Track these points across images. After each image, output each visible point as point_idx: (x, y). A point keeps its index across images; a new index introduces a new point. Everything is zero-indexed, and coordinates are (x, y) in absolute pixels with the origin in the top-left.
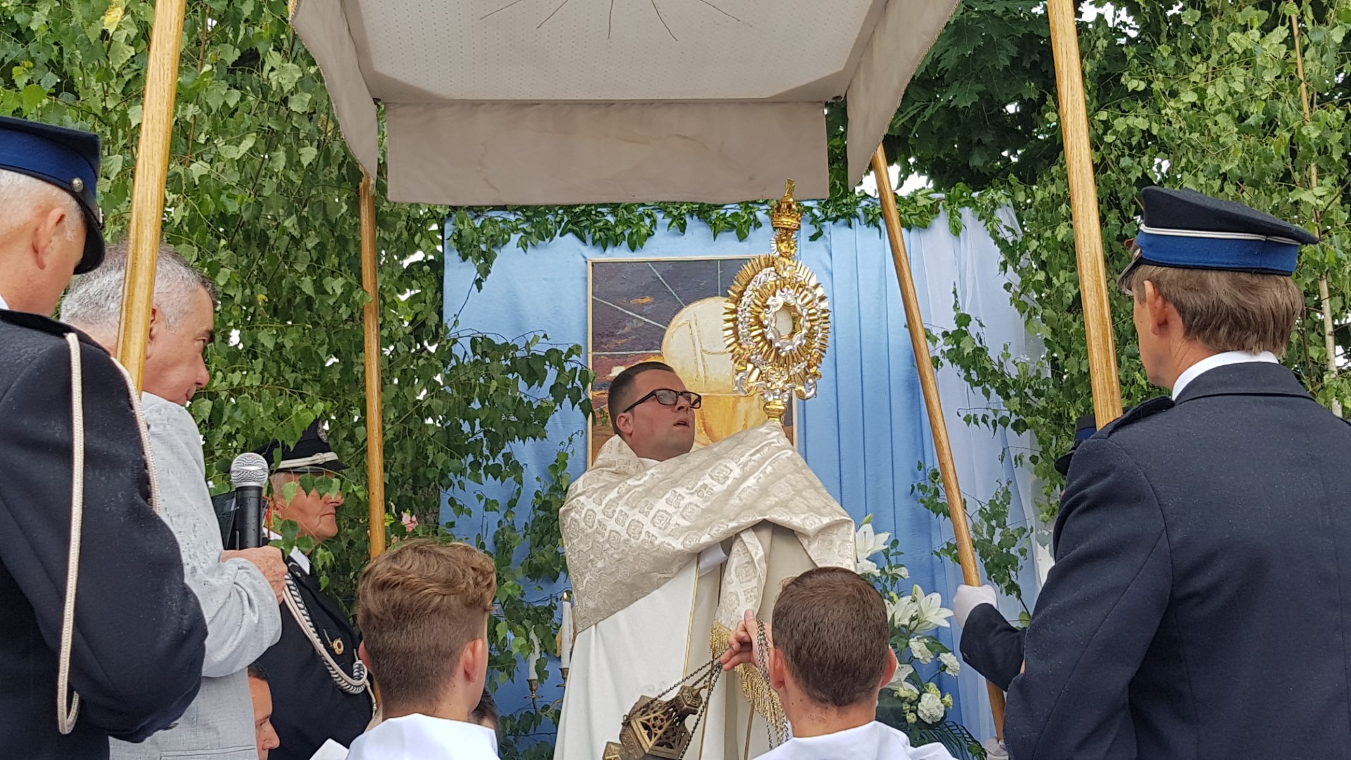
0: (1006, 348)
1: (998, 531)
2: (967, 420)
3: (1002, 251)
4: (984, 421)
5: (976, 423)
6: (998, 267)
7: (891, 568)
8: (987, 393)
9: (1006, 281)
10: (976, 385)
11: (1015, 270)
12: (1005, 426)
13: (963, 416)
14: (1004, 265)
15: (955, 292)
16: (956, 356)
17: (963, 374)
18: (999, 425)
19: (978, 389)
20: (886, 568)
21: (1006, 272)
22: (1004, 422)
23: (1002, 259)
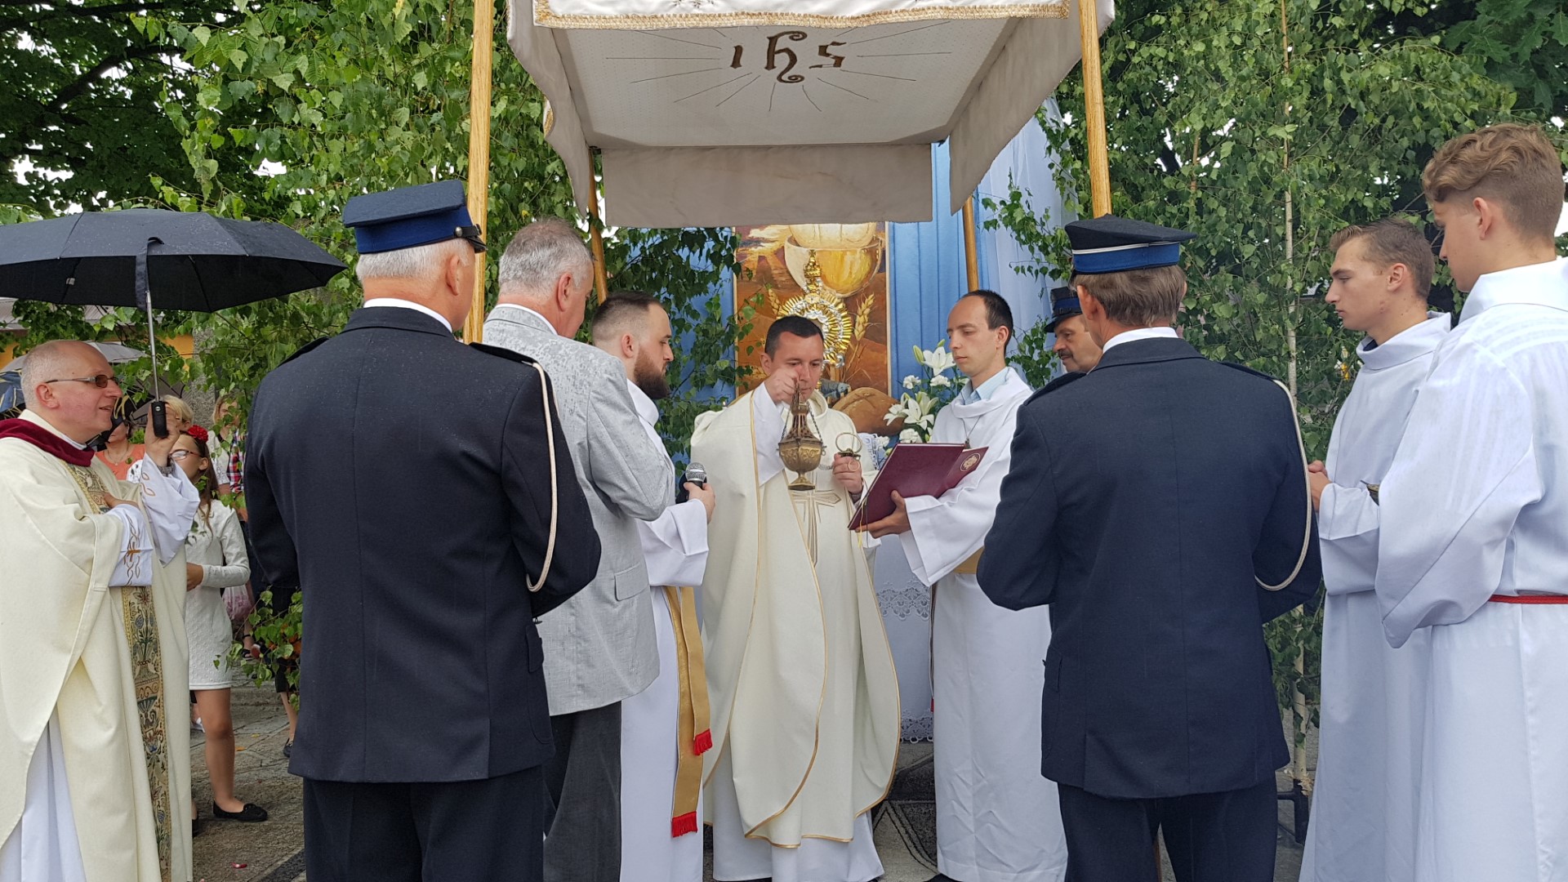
0: (1047, 211)
1: (1037, 351)
2: (1017, 270)
3: (1048, 138)
4: (1029, 269)
5: (1023, 272)
6: (1044, 151)
7: (957, 379)
8: (1032, 249)
9: (1050, 162)
10: (1024, 243)
11: (1057, 152)
12: (1044, 274)
13: (1014, 266)
14: (1049, 149)
15: (1010, 176)
16: (1009, 221)
17: (1015, 235)
18: (1040, 274)
19: (1026, 247)
20: (954, 379)
21: (1050, 153)
22: (1044, 271)
23: (1048, 144)
